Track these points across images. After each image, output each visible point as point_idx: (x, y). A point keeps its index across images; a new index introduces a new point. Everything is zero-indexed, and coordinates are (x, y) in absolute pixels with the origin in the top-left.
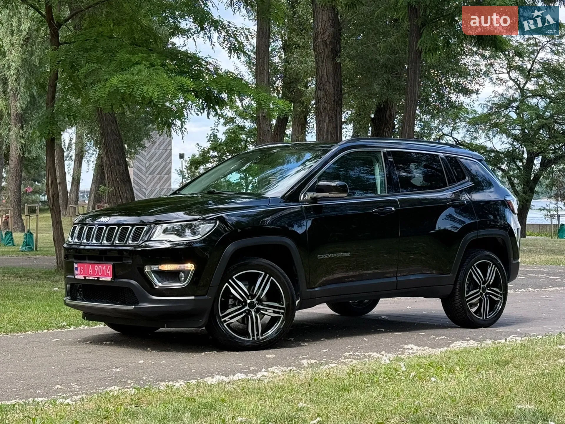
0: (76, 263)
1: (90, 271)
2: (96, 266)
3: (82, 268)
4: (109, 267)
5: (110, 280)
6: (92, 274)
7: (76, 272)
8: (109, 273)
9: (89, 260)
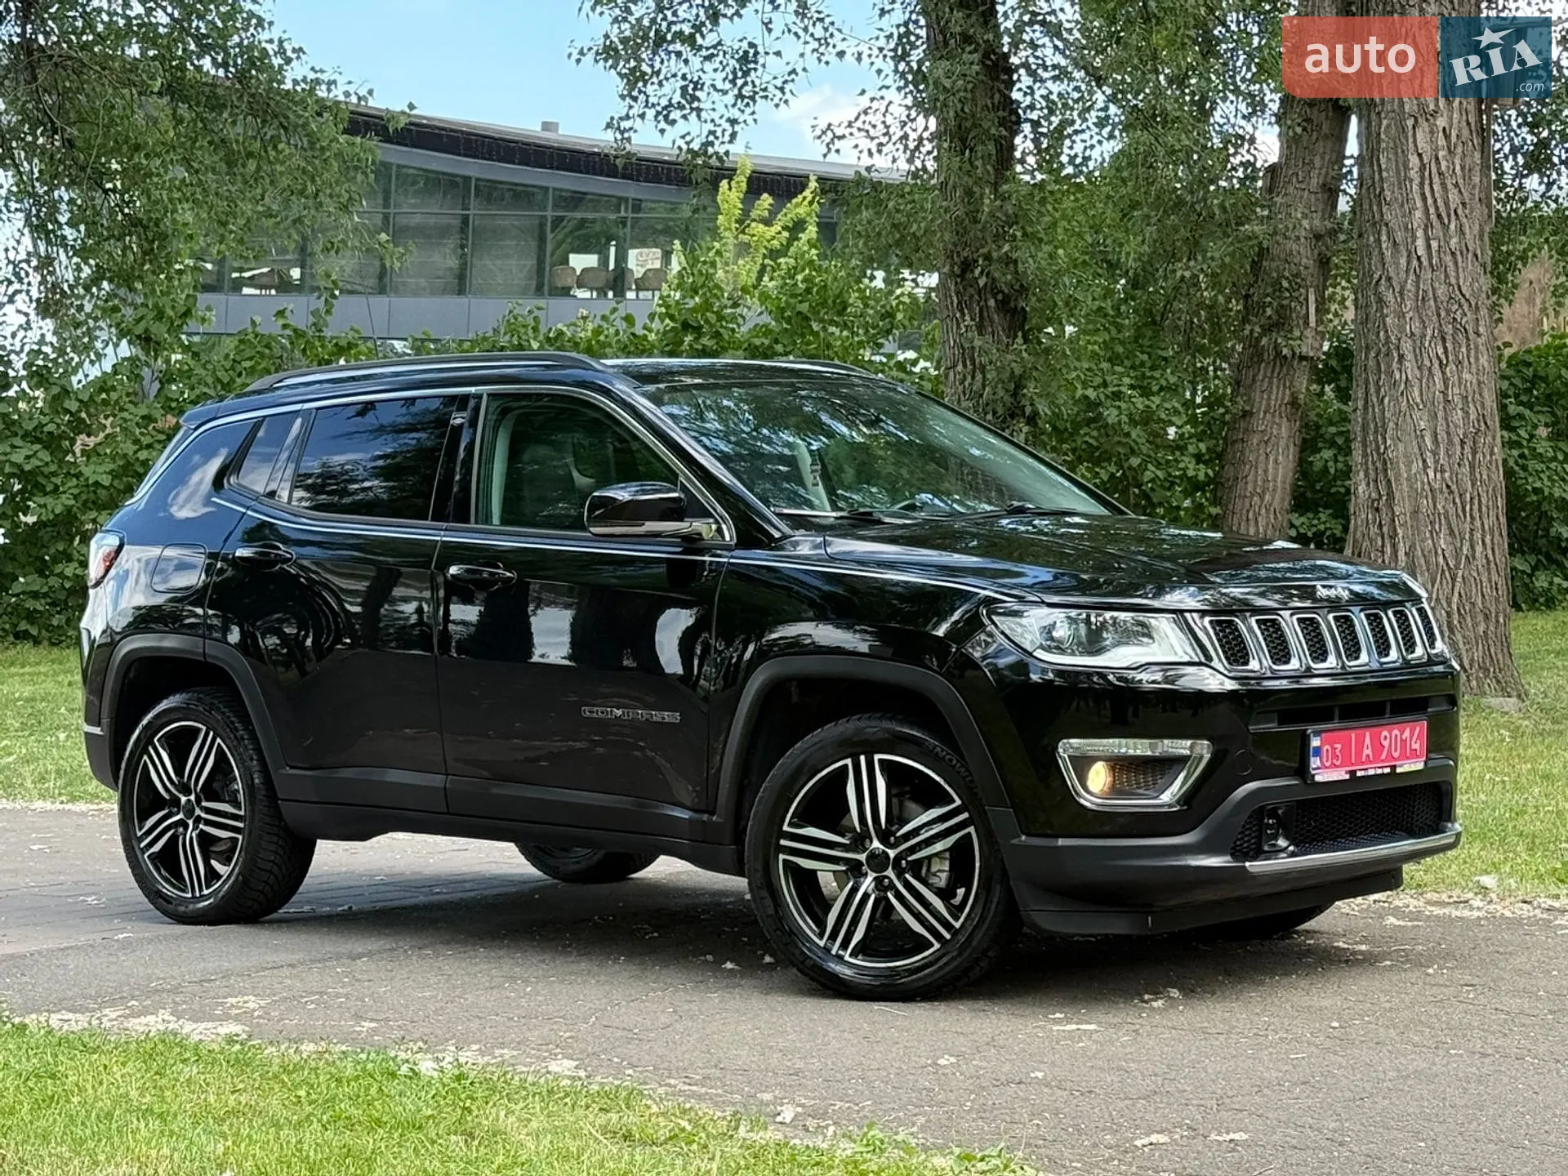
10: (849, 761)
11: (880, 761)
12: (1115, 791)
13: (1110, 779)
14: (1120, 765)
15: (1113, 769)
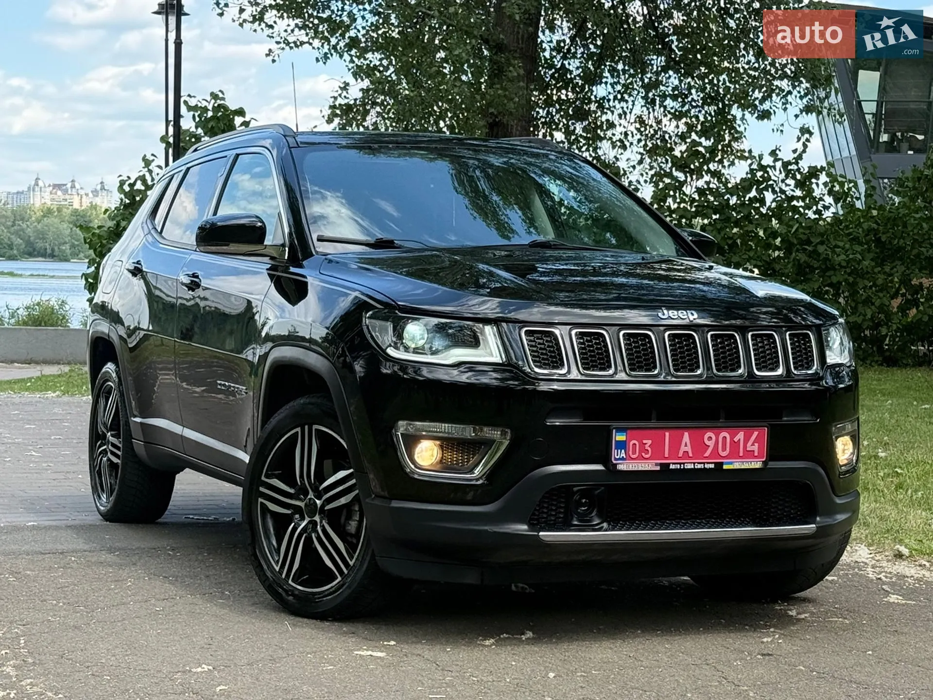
0: (620, 430)
1: (683, 448)
2: (709, 434)
3: (649, 442)
4: (756, 433)
5: (758, 465)
6: (691, 455)
7: (617, 454)
8: (756, 448)
9: (659, 419)
10: (299, 429)
11: (316, 430)
12: (444, 465)
13: (440, 456)
14: (447, 443)
15: (441, 447)
